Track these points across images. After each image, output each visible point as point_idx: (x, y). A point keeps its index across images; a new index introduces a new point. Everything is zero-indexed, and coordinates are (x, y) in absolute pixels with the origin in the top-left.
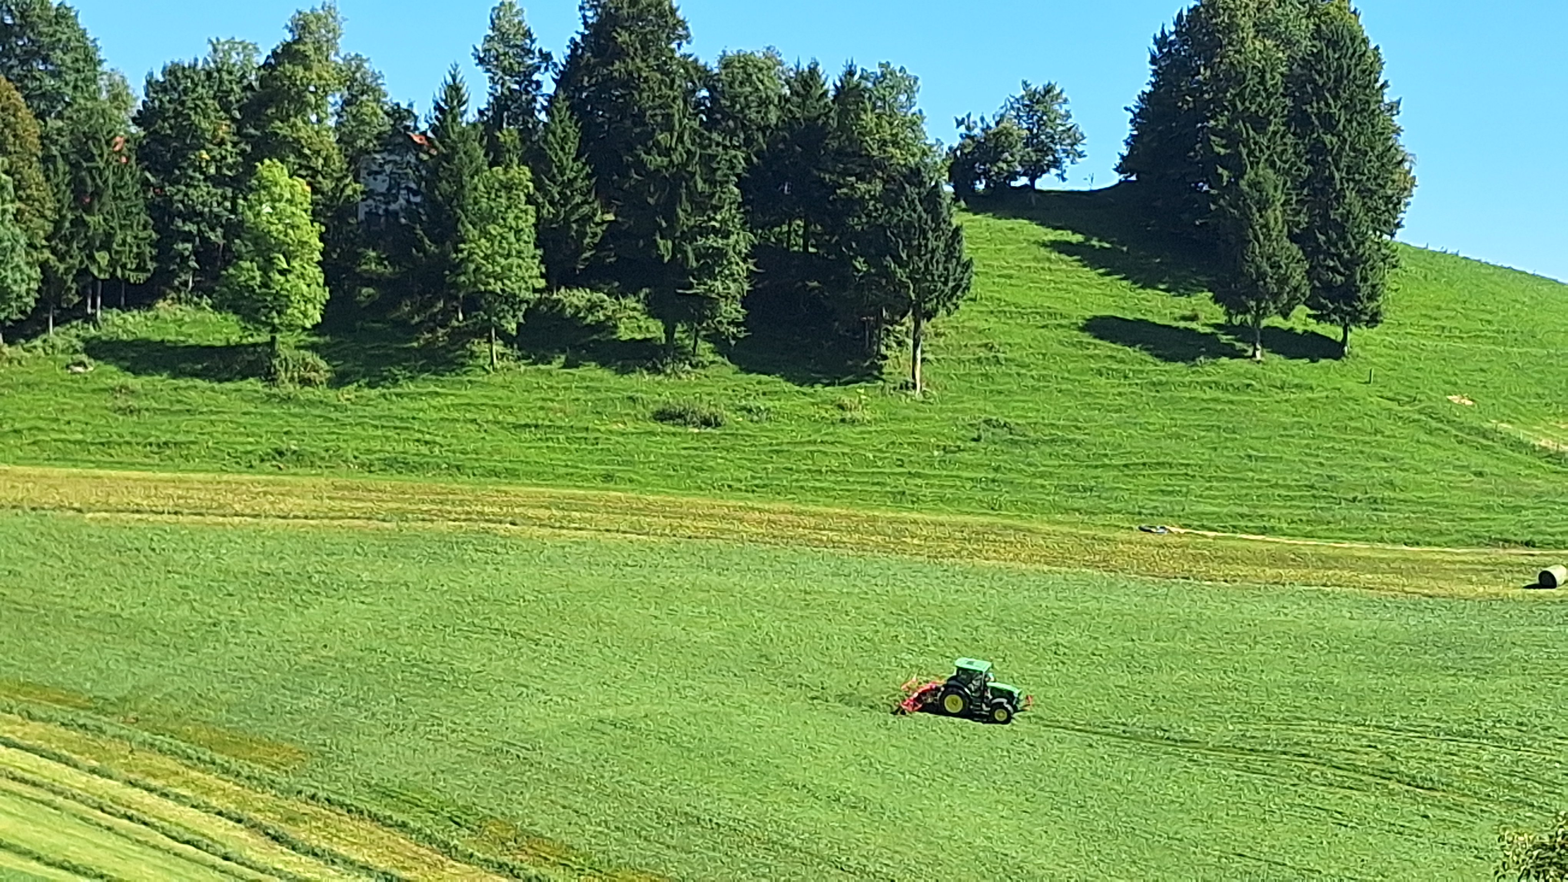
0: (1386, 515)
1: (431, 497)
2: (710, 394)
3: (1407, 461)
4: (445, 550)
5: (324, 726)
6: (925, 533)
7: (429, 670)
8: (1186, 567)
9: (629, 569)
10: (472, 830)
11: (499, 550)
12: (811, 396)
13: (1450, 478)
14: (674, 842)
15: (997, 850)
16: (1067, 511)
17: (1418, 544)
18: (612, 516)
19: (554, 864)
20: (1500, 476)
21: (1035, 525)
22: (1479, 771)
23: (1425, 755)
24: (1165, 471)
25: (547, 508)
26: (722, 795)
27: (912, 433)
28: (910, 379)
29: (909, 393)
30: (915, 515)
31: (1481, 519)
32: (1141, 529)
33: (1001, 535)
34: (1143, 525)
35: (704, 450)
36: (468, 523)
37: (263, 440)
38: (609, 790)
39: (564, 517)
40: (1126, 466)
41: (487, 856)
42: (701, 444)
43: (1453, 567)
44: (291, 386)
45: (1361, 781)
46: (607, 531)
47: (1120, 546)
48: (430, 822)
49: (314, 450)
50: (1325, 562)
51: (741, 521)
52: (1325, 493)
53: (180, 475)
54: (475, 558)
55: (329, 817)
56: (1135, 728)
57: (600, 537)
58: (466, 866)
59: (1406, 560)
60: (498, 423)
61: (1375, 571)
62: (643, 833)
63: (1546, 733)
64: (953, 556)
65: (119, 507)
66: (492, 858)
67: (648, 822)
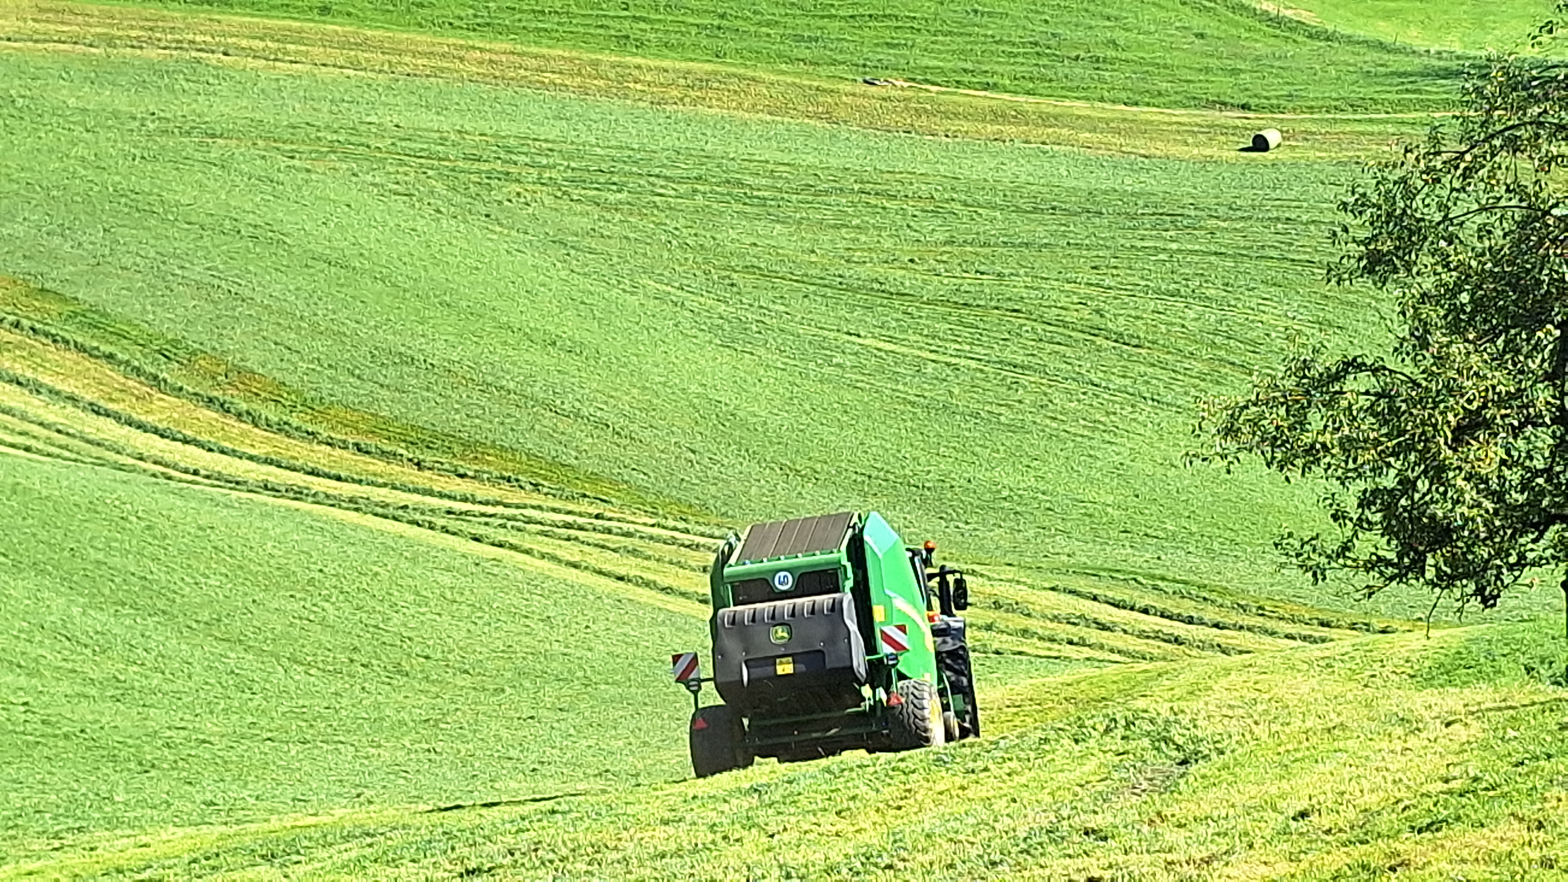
0: (1107, 74)
1: (141, 24)
3: (1130, 20)
4: (155, 78)
5: (28, 254)
6: (648, 78)
7: (138, 201)
8: (909, 121)
9: (345, 105)
10: (182, 364)
11: (211, 81)
13: (1172, 39)
14: (387, 382)
15: (711, 396)
16: (791, 61)
17: (1136, 104)
18: (329, 50)
19: (265, 400)
20: (1220, 39)
21: (760, 74)
22: (1184, 330)
23: (1133, 313)
24: (890, 23)
25: (261, 39)
26: (437, 335)
30: (639, 60)
31: (1200, 81)
32: (866, 82)
33: (725, 83)
34: (868, 78)
36: (179, 51)
38: (322, 328)
39: (279, 50)
40: (851, 17)
41: (197, 390)
43: (1170, 128)
45: (1070, 337)
46: (324, 65)
47: (844, 98)
48: (139, 355)
50: (1045, 119)
51: (461, 59)
52: (1047, 51)
54: (186, 87)
55: (34, 347)
56: (851, 281)
57: (316, 72)
58: (176, 400)
59: (1124, 120)
61: (1094, 130)
62: (357, 372)
63: (1251, 293)
64: (675, 103)
66: (202, 392)
67: (361, 359)
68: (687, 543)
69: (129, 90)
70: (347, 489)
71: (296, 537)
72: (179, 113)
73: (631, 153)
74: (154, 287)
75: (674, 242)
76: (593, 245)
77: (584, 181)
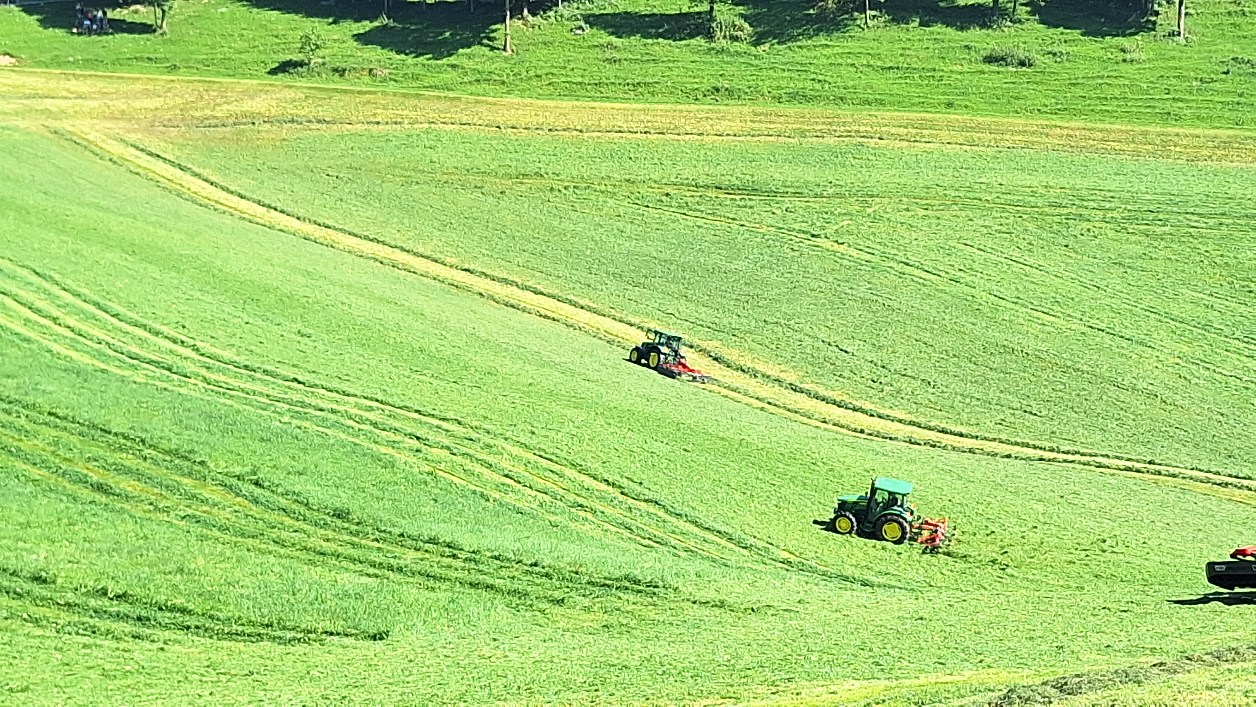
1: (823, 120)
2: (1025, 43)
4: (832, 158)
5: (748, 281)
6: (1185, 143)
9: (964, 171)
11: (870, 158)
12: (1101, 42)
14: (995, 366)
18: (952, 133)
25: (906, 127)
27: (1176, 68)
28: (1176, 29)
29: (1175, 39)
30: (1177, 130)
33: (1242, 144)
35: (1020, 84)
36: (848, 138)
37: (705, 81)
38: (948, 329)
39: (917, 134)
42: (1017, 80)
44: (724, 42)
46: (949, 143)
49: (740, 87)
51: (1047, 135)
53: (648, 105)
54: (854, 164)
57: (944, 148)
60: (871, 66)
62: (974, 359)
64: (1206, 160)
65: (608, 129)
67: (976, 350)
68: (1218, 482)
69: (815, 166)
70: (968, 443)
71: (932, 477)
72: (849, 181)
73: (1172, 197)
74: (832, 302)
75: (1206, 262)
76: (1144, 265)
77: (1137, 219)
